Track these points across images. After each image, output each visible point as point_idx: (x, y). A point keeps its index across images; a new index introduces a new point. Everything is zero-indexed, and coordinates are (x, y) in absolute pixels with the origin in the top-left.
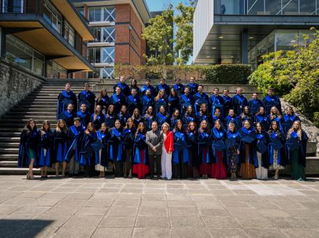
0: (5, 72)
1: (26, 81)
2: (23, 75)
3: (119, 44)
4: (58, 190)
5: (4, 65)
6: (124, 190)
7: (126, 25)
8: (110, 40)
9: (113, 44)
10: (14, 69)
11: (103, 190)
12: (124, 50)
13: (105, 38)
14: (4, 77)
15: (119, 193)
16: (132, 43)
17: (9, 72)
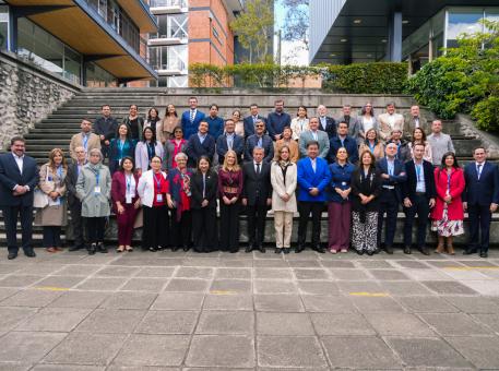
0: (10, 72)
1: (48, 89)
2: (41, 79)
3: (195, 41)
4: (89, 285)
5: (8, 62)
6: (216, 286)
7: (204, 11)
8: (181, 34)
9: (185, 41)
10: (25, 69)
11: (176, 285)
12: (203, 50)
13: (173, 33)
14: (8, 81)
15: (207, 291)
16: (213, 39)
17: (17, 73)
